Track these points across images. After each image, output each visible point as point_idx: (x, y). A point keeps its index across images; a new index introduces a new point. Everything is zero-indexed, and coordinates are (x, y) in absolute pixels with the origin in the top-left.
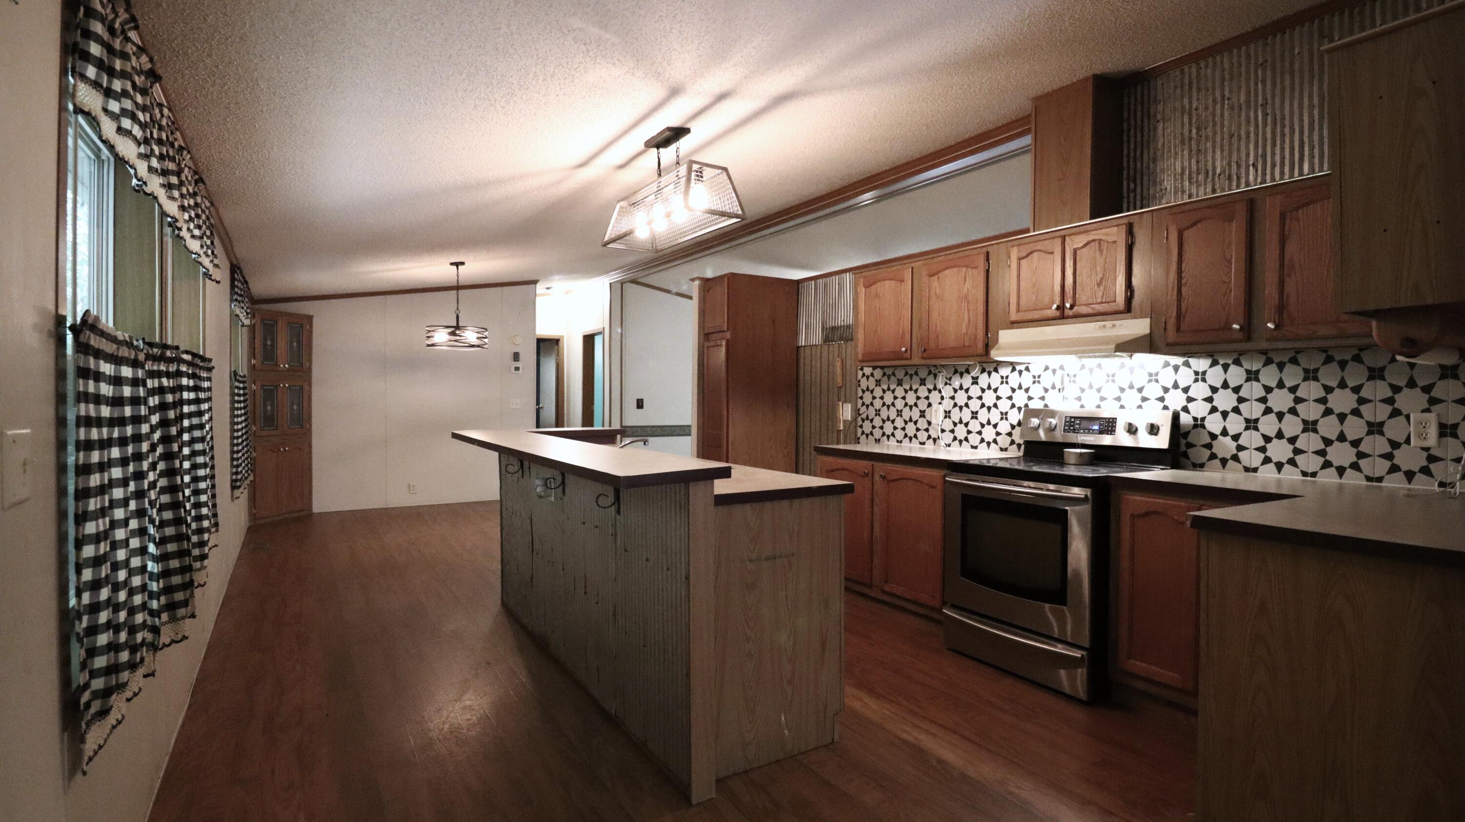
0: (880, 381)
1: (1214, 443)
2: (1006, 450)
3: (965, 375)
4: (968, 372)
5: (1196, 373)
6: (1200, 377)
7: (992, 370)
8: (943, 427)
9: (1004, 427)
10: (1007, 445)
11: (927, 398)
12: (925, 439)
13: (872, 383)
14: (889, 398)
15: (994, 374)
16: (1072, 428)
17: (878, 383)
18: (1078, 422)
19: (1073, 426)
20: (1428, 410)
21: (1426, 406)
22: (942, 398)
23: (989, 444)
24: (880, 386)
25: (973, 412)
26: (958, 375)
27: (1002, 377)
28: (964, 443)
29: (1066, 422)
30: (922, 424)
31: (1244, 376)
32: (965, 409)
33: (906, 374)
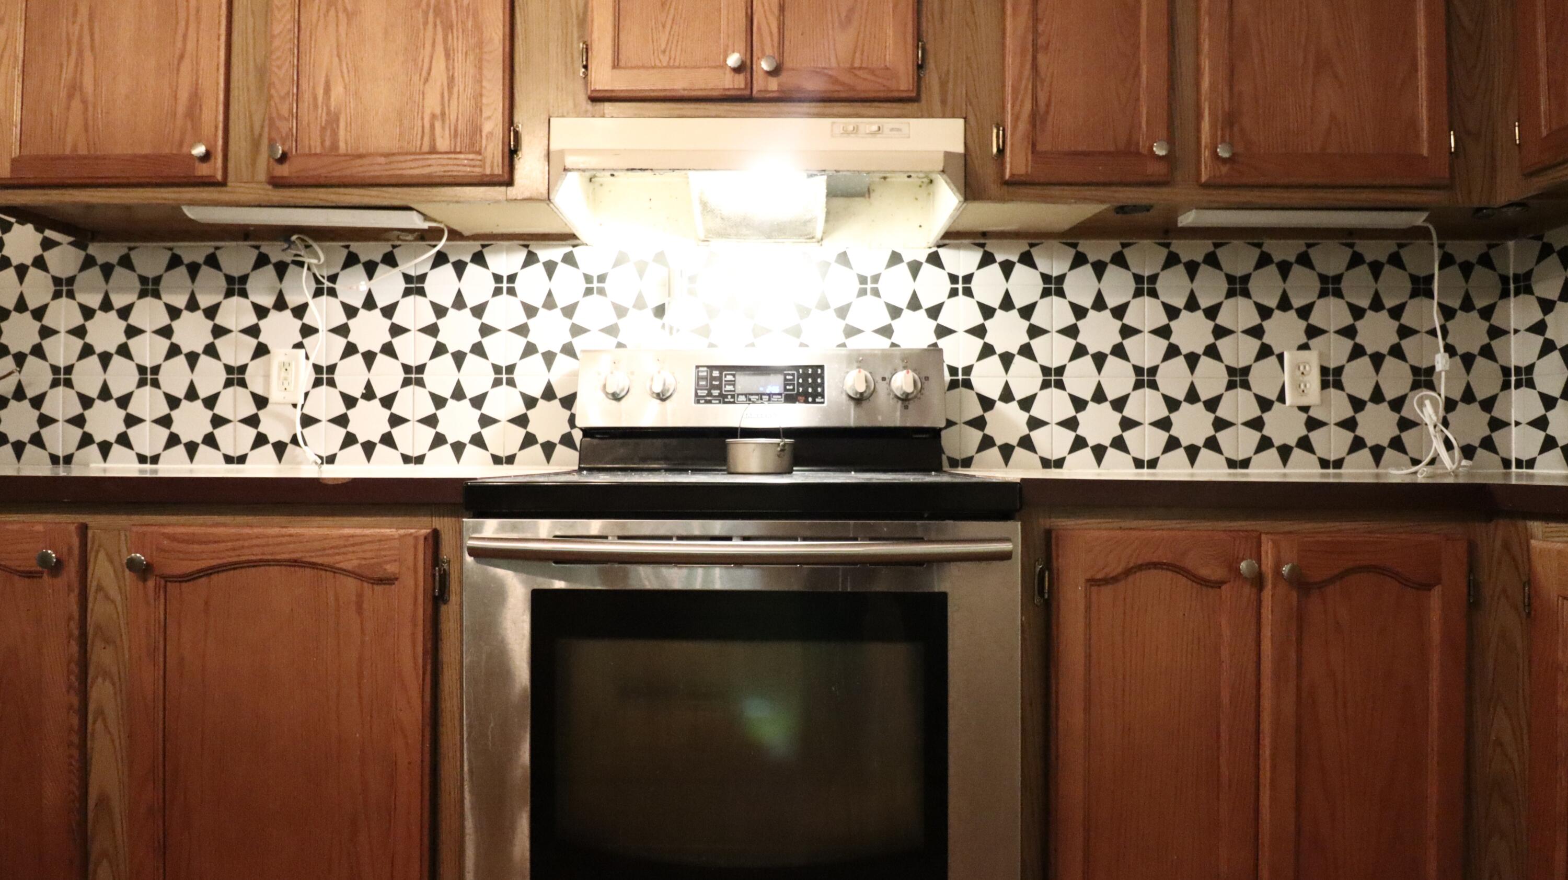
0: (71, 280)
1: (988, 416)
2: (510, 460)
3: (382, 269)
4: (390, 260)
5: (953, 278)
6: (960, 286)
7: (467, 259)
8: (308, 411)
9: (503, 403)
10: (512, 447)
11: (254, 331)
12: (245, 445)
13: (38, 288)
14: (106, 331)
15: (472, 270)
16: (716, 393)
17: (64, 286)
18: (730, 378)
19: (719, 387)
20: (1304, 347)
21: (1303, 339)
22: (306, 330)
23: (458, 445)
24: (71, 295)
25: (407, 368)
26: (359, 270)
27: (498, 278)
29: (699, 378)
30: (235, 404)
31: (1040, 285)
32: (382, 358)
33: (175, 262)
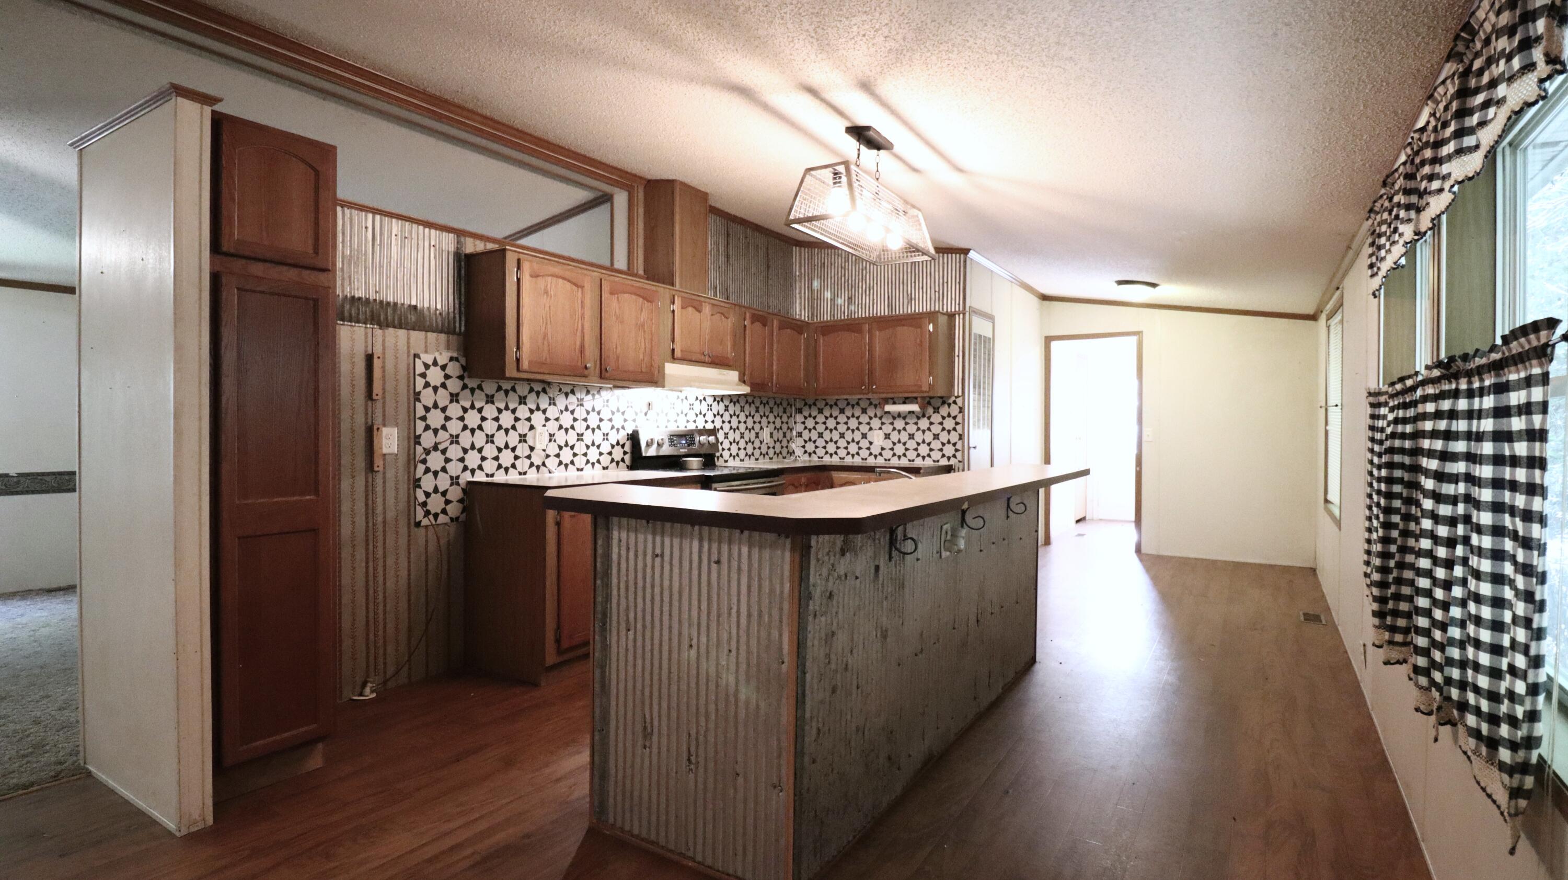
0: (457, 395)
2: (607, 468)
3: (570, 395)
4: (573, 392)
8: (547, 452)
9: (606, 448)
10: (608, 463)
11: (529, 419)
12: (526, 468)
13: (443, 398)
14: (473, 419)
16: (673, 443)
17: (454, 398)
18: (675, 438)
19: (673, 441)
20: (767, 427)
22: (547, 420)
23: (593, 464)
24: (458, 402)
25: (578, 435)
26: (563, 395)
28: (570, 466)
30: (522, 450)
32: (570, 431)
